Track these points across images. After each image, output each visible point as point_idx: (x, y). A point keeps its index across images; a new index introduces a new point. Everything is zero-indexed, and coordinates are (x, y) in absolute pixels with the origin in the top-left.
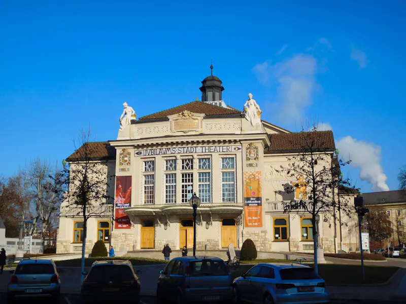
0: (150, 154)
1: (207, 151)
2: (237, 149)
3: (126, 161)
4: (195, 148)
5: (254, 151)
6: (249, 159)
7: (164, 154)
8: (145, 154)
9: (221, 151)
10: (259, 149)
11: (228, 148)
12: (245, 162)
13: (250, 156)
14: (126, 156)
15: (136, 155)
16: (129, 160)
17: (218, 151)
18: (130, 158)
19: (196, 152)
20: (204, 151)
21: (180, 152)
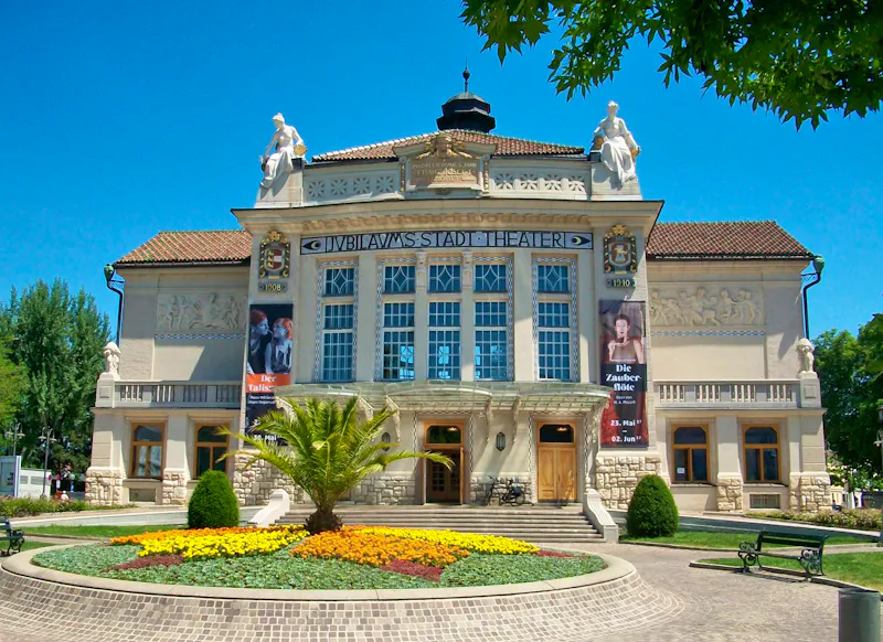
0: (344, 248)
1: (501, 243)
2: (579, 241)
3: (277, 265)
4: (467, 235)
5: (625, 249)
6: (613, 269)
7: (383, 247)
8: (329, 248)
9: (538, 244)
10: (638, 242)
11: (556, 237)
12: (601, 276)
13: (614, 259)
14: (278, 253)
15: (305, 250)
16: (287, 263)
17: (531, 245)
18: (288, 255)
19: (470, 245)
20: (492, 243)
21: (427, 243)
